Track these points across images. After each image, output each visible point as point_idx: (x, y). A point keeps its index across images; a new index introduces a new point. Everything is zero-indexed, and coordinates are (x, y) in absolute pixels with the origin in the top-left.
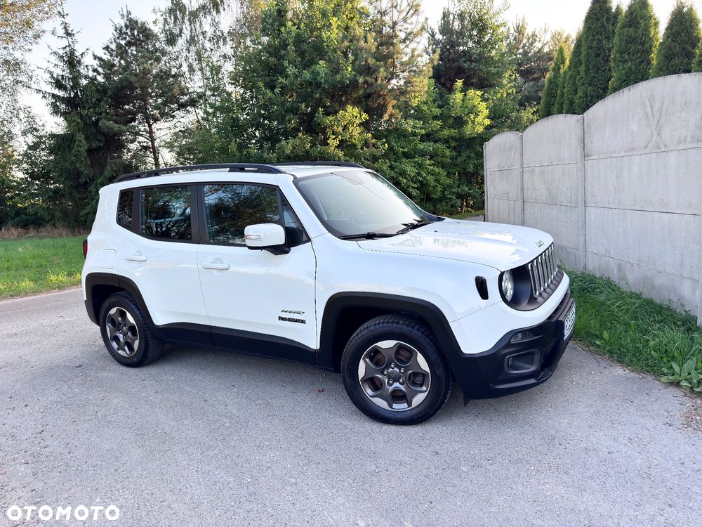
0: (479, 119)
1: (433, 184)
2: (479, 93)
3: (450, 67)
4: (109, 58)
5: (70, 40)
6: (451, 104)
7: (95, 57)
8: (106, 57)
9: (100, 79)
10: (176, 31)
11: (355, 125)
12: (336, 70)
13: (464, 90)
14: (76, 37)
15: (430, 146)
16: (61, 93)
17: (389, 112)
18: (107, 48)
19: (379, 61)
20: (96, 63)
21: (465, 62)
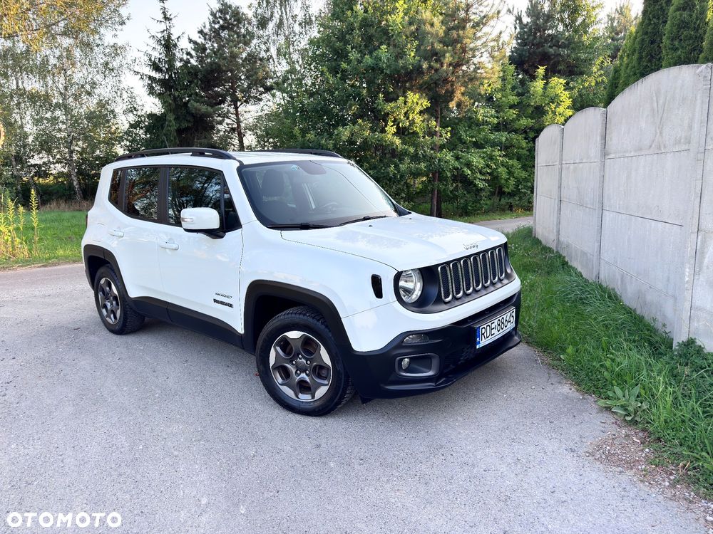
0: (560, 109)
1: (505, 176)
2: (562, 81)
3: (534, 52)
4: (203, 41)
5: (168, 24)
6: (531, 92)
7: (191, 41)
8: (200, 40)
9: (193, 62)
10: (268, 15)
11: (416, 113)
12: (401, 55)
13: (546, 77)
14: (173, 21)
15: (503, 137)
16: (158, 76)
17: (456, 99)
18: (201, 32)
19: (447, 47)
20: (190, 47)
21: (550, 47)
